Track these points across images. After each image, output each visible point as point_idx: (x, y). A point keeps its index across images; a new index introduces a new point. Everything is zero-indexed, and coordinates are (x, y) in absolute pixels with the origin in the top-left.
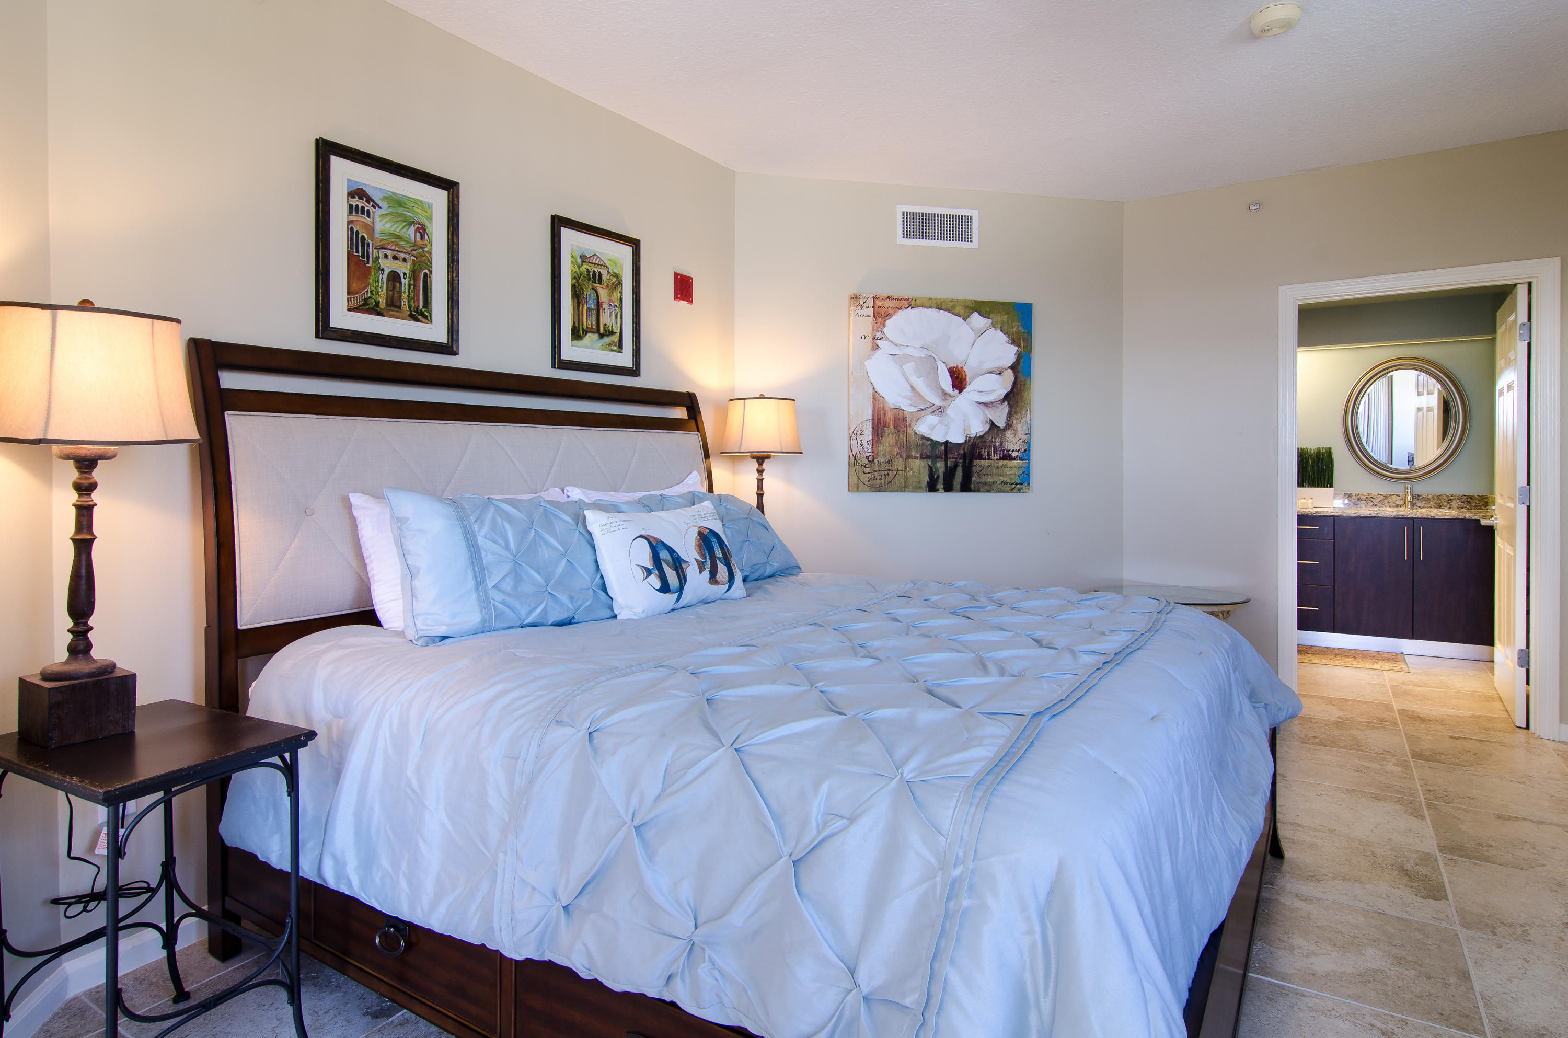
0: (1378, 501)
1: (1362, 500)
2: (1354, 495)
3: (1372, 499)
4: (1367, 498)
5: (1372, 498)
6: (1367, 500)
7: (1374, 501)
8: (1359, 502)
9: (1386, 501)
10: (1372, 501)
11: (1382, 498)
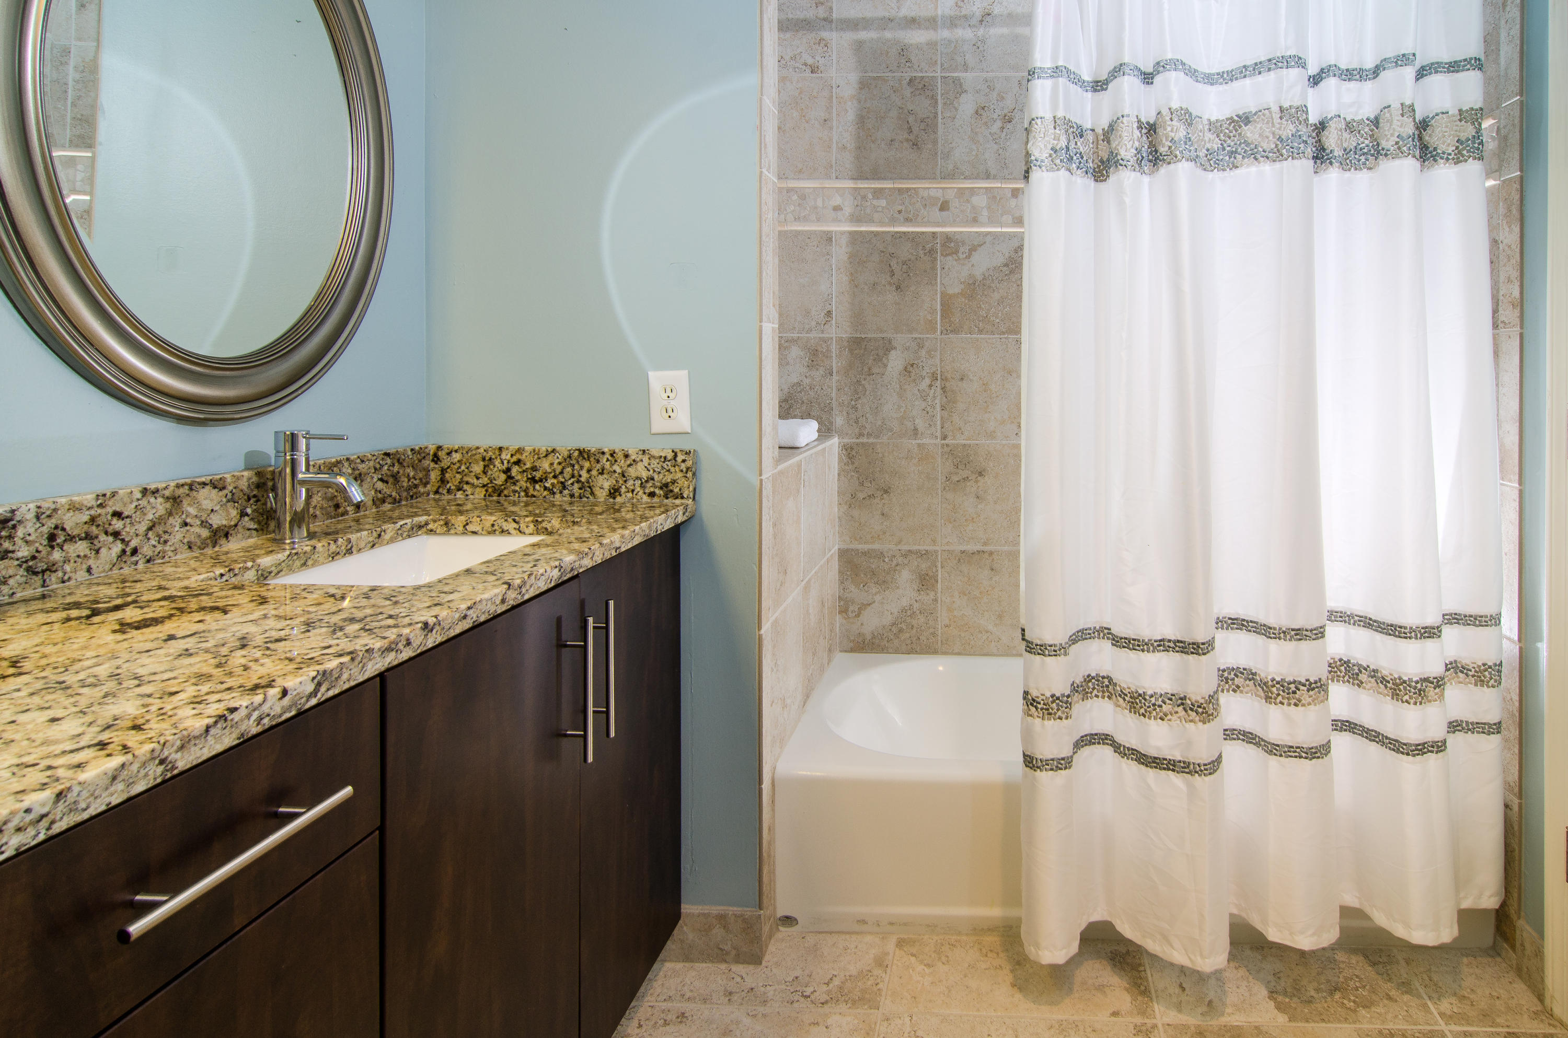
0: (142, 528)
1: (71, 539)
2: (31, 516)
3: (118, 524)
4: (93, 520)
5: (118, 515)
6: (94, 530)
7: (128, 531)
8: (57, 555)
9: (175, 521)
10: (116, 534)
11: (159, 506)
